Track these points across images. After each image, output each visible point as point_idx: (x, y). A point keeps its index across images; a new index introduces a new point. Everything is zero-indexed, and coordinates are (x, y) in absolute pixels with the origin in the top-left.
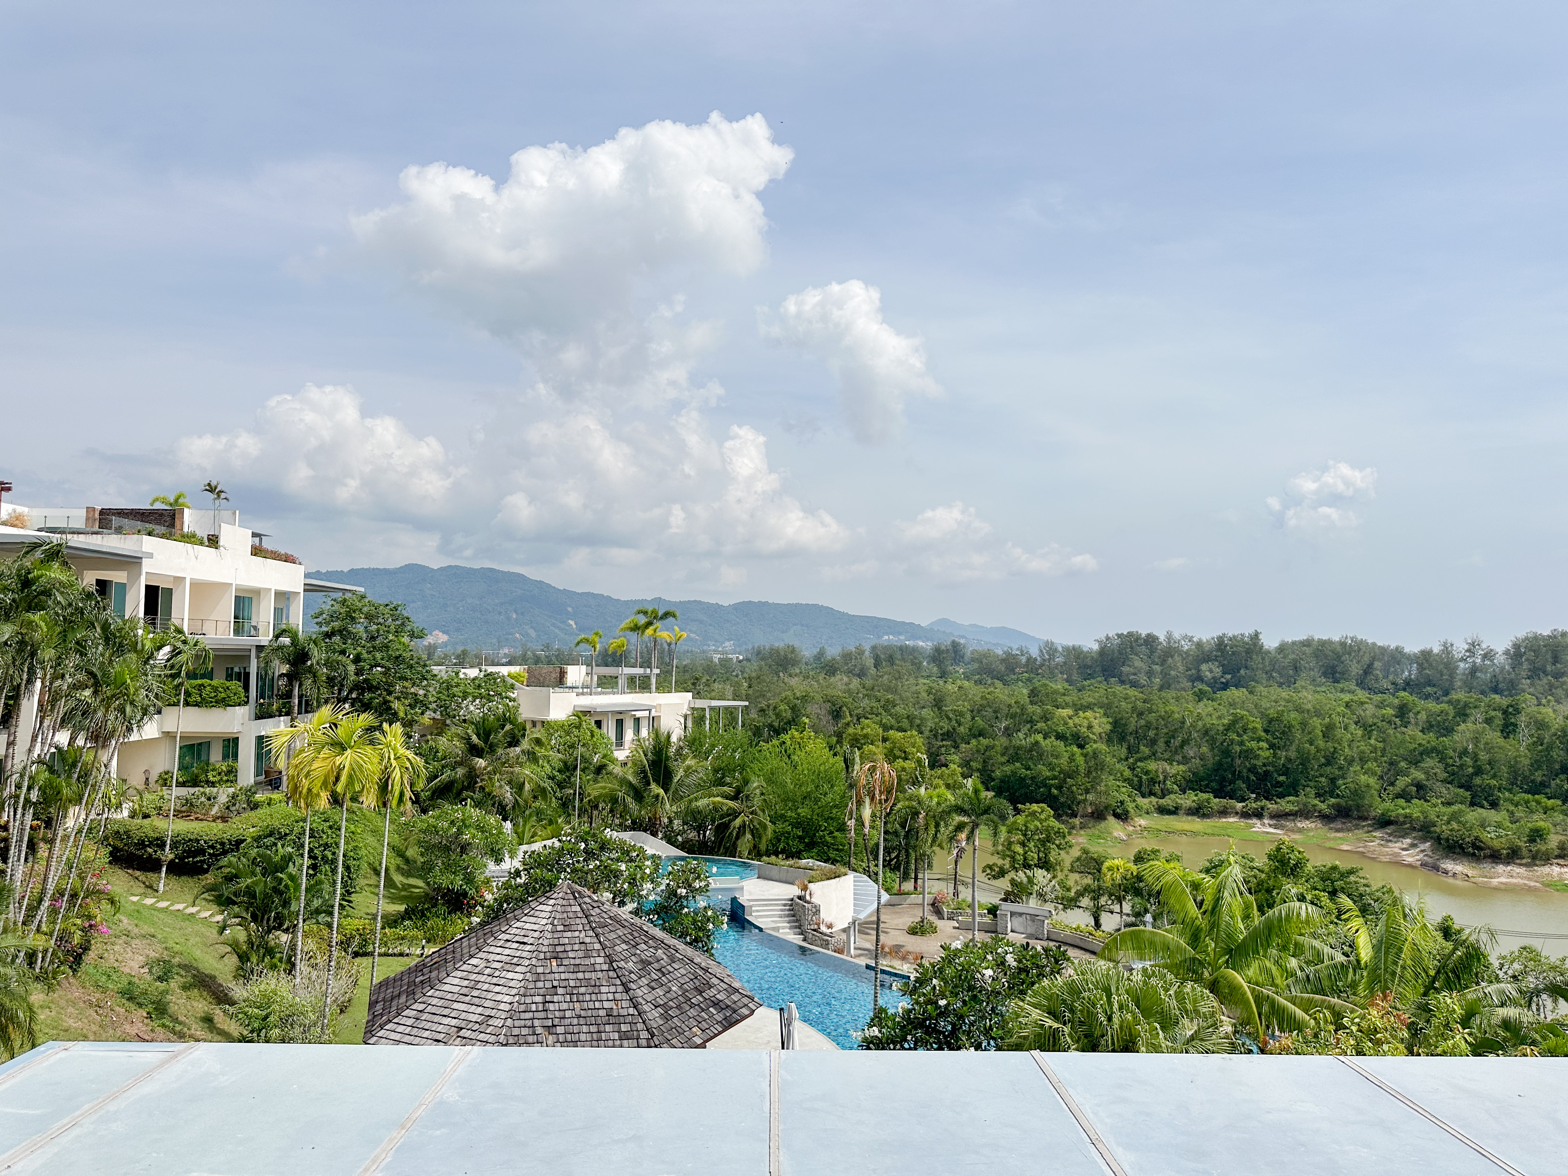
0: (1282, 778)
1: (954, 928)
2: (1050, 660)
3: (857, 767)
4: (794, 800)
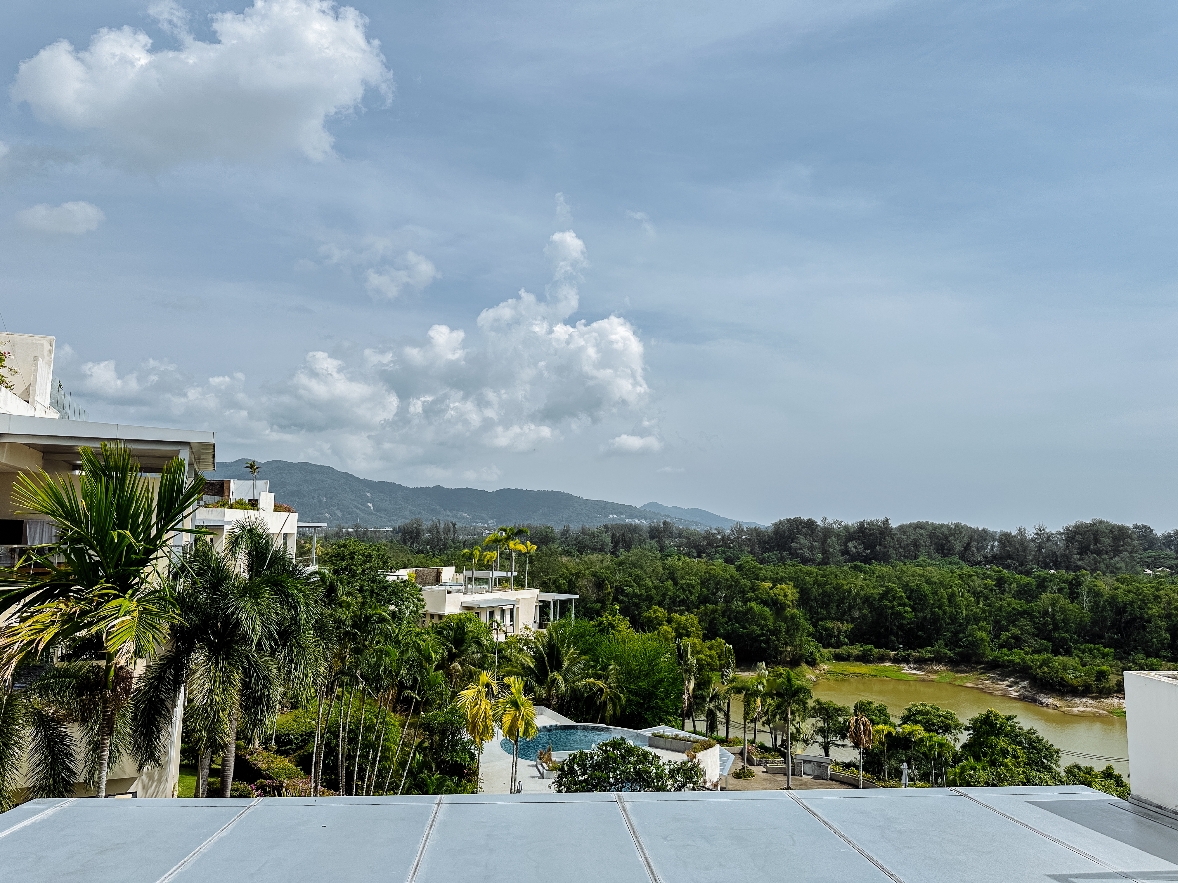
0: (921, 633)
1: (763, 772)
2: (738, 537)
3: (689, 657)
4: (634, 676)
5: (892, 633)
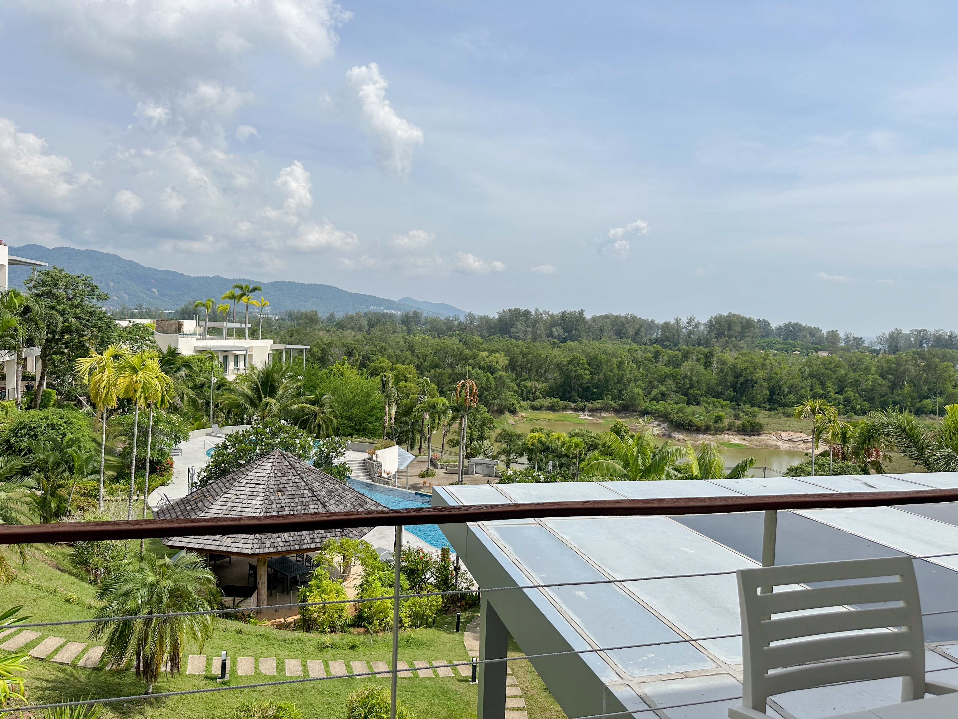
0: (595, 390)
1: (444, 473)
2: (471, 324)
3: (390, 385)
4: (349, 405)
5: (574, 389)
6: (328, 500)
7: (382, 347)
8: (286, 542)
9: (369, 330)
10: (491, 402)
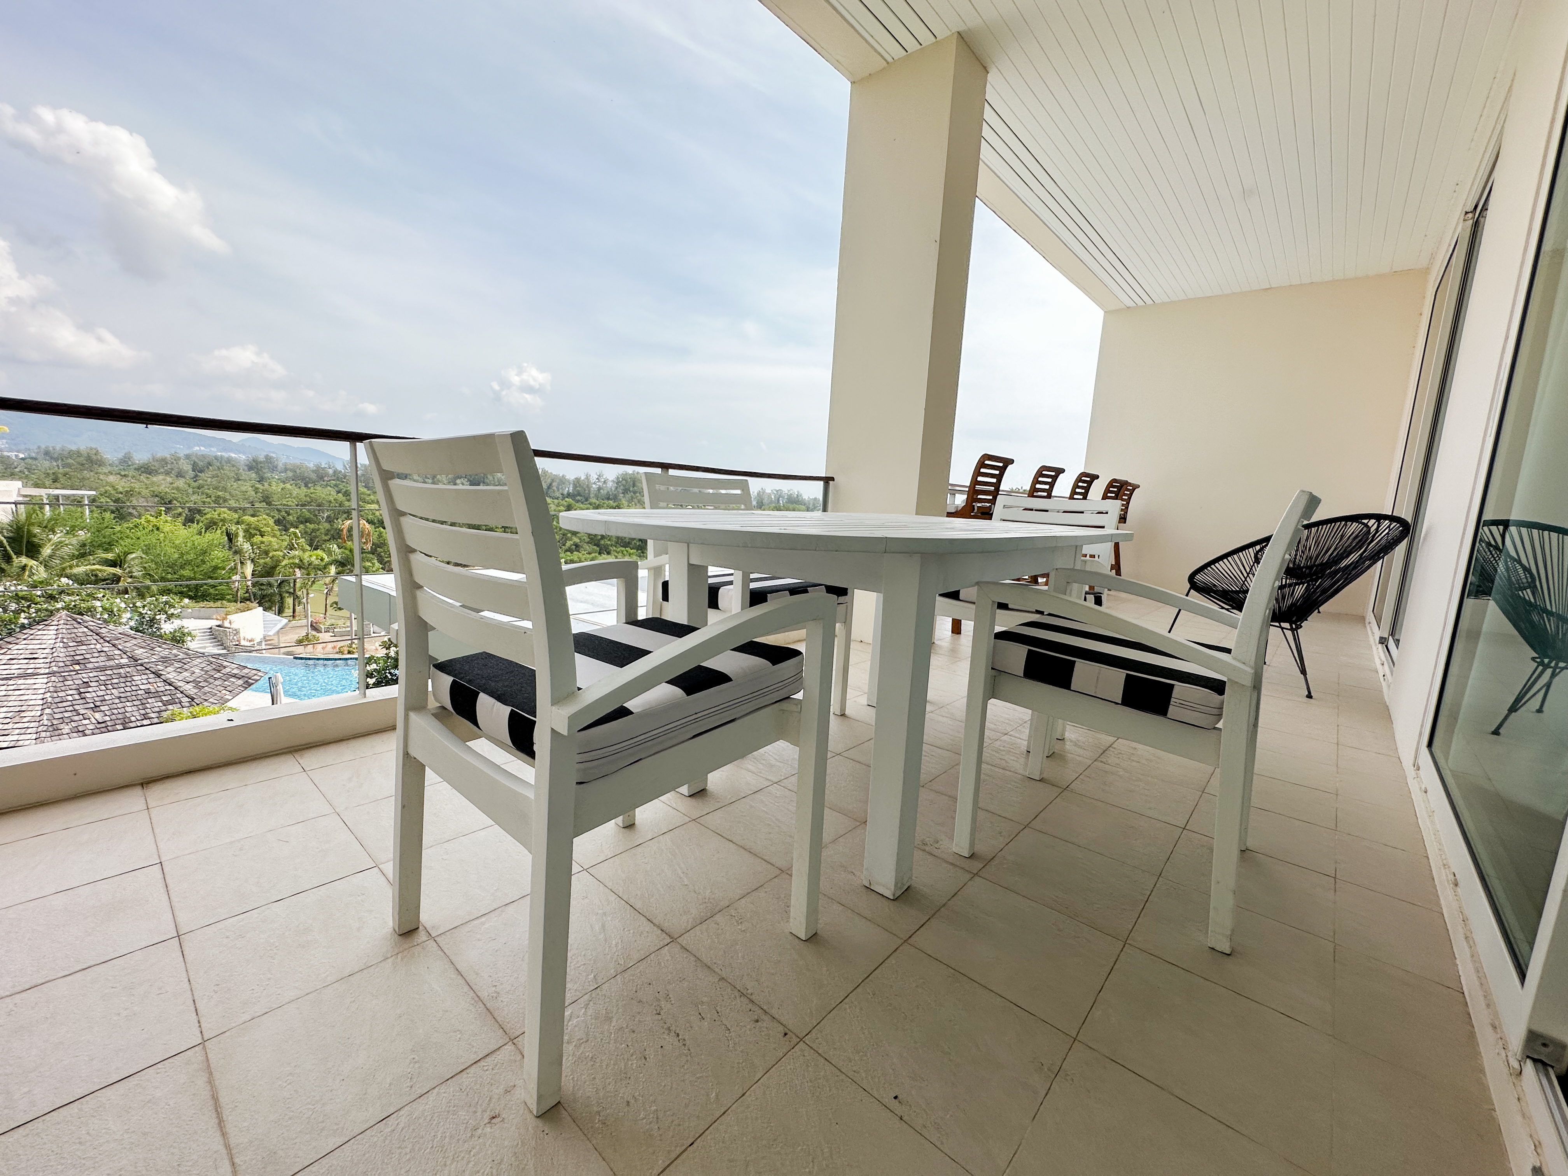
1: (331, 636)
3: (240, 539)
4: (172, 566)
6: (162, 668)
7: (219, 497)
8: (99, 723)
9: (196, 476)
10: (386, 559)
